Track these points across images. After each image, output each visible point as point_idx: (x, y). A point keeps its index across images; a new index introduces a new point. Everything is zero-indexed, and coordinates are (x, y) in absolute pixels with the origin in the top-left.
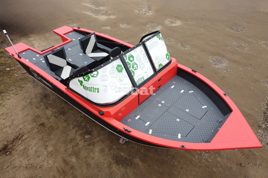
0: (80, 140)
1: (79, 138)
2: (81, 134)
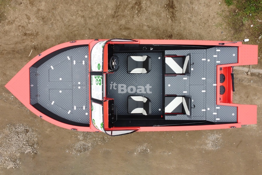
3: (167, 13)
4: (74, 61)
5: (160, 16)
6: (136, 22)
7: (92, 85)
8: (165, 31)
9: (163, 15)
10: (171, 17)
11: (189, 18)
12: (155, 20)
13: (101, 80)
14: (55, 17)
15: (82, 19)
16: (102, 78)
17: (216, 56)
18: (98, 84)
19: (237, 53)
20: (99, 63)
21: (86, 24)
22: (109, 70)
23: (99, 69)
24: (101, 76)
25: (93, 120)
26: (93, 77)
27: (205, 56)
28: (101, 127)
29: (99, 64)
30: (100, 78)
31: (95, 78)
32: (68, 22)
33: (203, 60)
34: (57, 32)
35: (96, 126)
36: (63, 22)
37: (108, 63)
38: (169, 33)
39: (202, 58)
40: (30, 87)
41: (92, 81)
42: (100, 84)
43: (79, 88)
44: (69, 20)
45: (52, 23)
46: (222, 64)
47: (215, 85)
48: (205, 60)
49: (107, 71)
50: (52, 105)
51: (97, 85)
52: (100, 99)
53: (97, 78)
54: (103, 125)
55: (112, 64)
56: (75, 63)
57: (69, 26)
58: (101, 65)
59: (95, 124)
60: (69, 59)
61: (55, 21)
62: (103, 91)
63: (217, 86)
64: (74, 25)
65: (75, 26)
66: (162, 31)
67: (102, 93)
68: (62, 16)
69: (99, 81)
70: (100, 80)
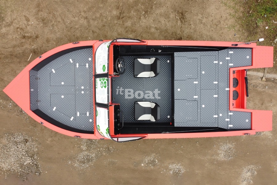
3: (176, 15)
4: (77, 64)
5: (169, 18)
6: (143, 24)
7: (96, 89)
8: (174, 34)
9: (171, 16)
10: (180, 19)
11: (199, 20)
12: (163, 22)
13: (107, 82)
14: (56, 18)
15: (85, 21)
16: (108, 80)
17: (229, 58)
18: (104, 87)
19: (251, 55)
20: (104, 64)
21: (89, 25)
22: (115, 73)
23: (104, 71)
24: (106, 78)
25: (98, 126)
26: (98, 80)
27: (218, 58)
28: (107, 133)
29: (104, 66)
30: (105, 80)
31: (100, 80)
32: (70, 23)
33: (215, 62)
34: (58, 35)
35: (101, 132)
36: (65, 24)
37: (113, 65)
38: (179, 36)
39: (213, 60)
40: (30, 91)
41: (96, 85)
42: (105, 87)
43: (83, 92)
44: (72, 22)
45: (53, 25)
46: (235, 66)
47: (228, 89)
48: (217, 62)
49: (113, 73)
50: (53, 111)
51: (102, 87)
52: (106, 102)
53: (102, 80)
54: (109, 131)
55: (118, 66)
56: (77, 66)
57: (71, 28)
58: (106, 66)
59: (100, 130)
60: (72, 62)
61: (56, 23)
62: (108, 93)
63: (229, 90)
64: (77, 27)
65: (77, 29)
66: (171, 34)
67: (108, 96)
68: (63, 18)
69: (104, 84)
70: (105, 82)
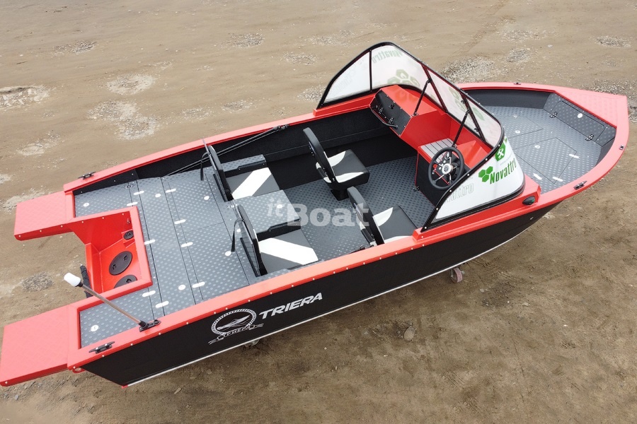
0: (415, 351)
1: (405, 352)
2: (397, 346)
27: (196, 294)
33: (202, 284)
39: (207, 287)
48: (195, 286)
63: (144, 241)
